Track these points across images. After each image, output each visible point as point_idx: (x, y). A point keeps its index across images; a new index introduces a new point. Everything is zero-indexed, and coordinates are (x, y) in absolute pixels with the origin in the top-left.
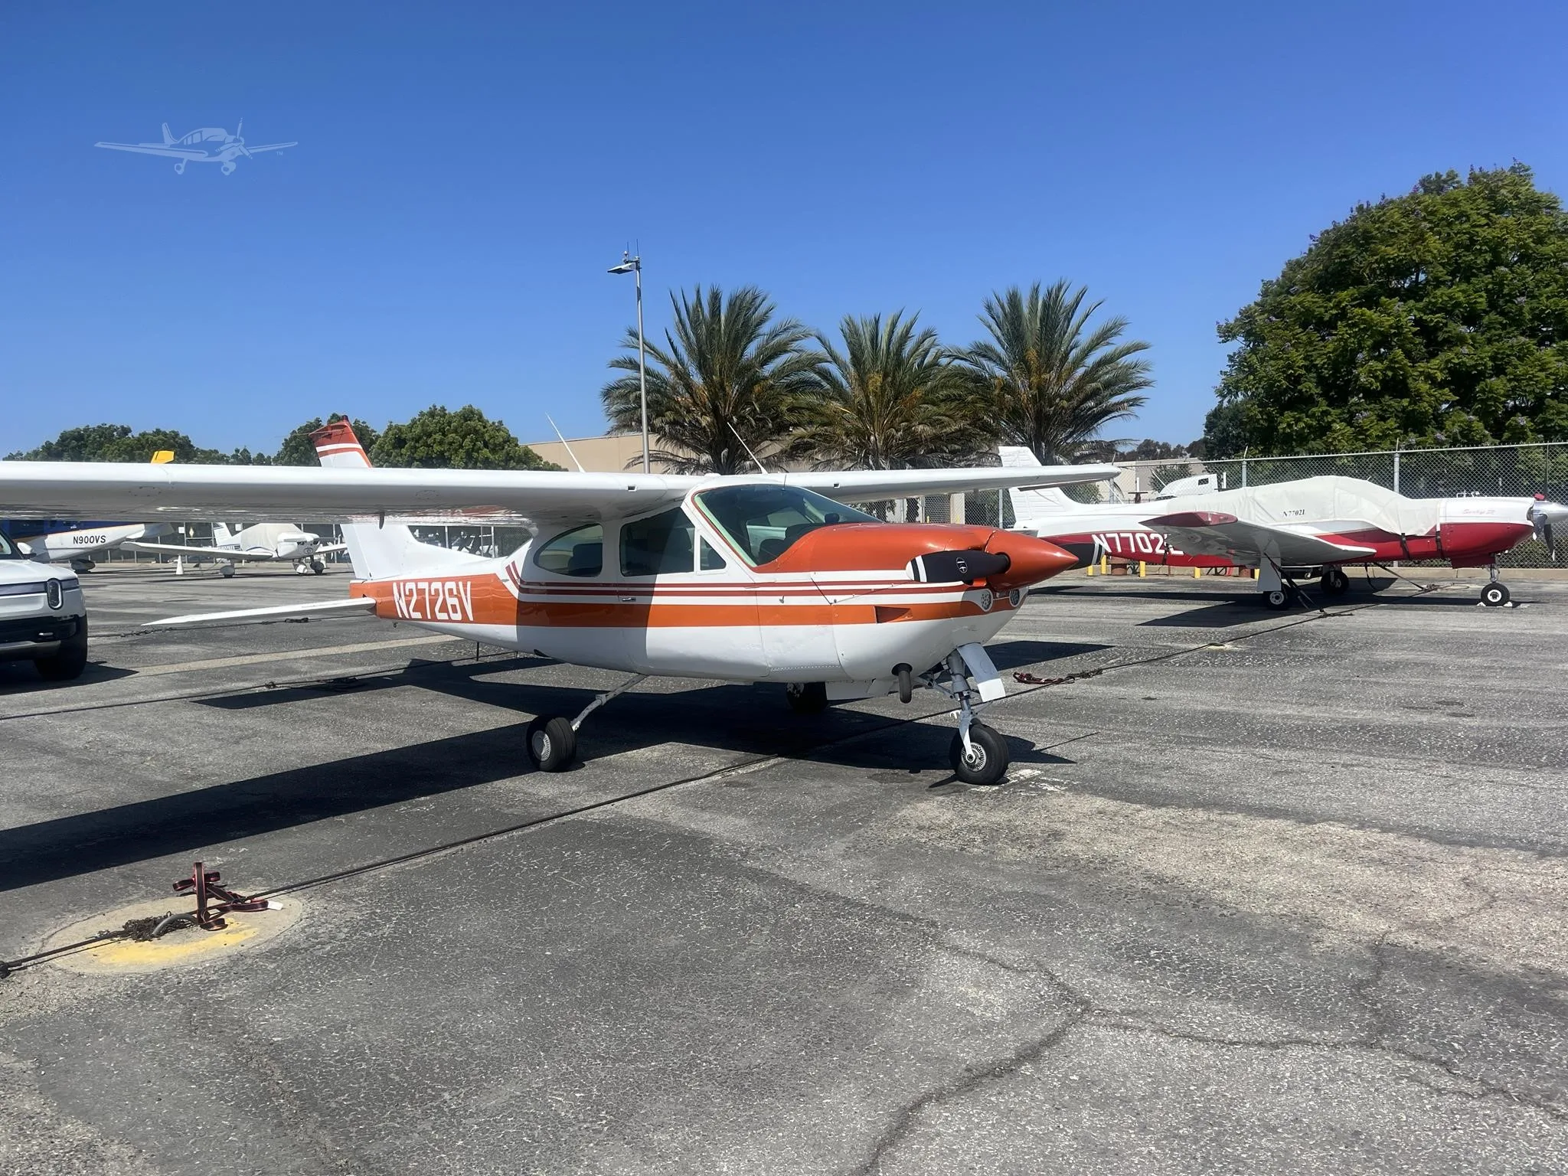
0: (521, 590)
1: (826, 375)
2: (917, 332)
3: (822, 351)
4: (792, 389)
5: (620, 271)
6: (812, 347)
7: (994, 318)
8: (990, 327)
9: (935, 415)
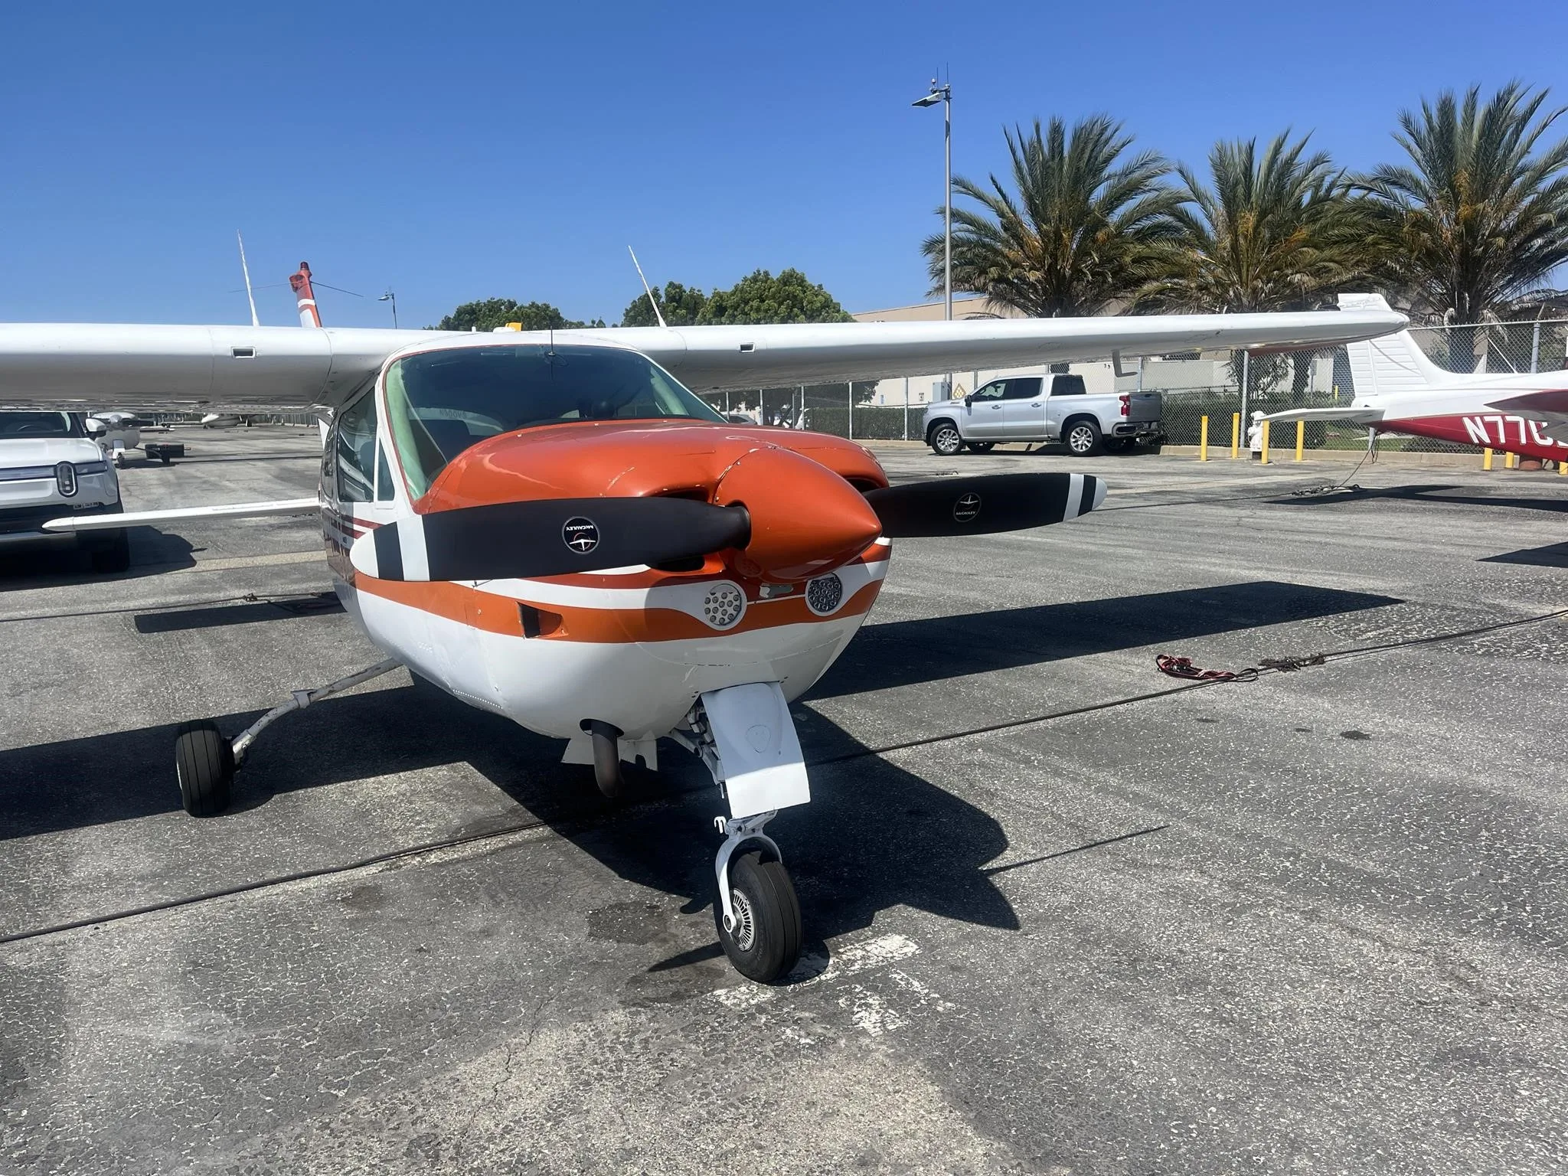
1: (1183, 218)
2: (1305, 158)
3: (1184, 189)
4: (1142, 236)
5: (925, 103)
6: (1175, 184)
7: (1413, 135)
8: (1408, 148)
9: (1320, 261)
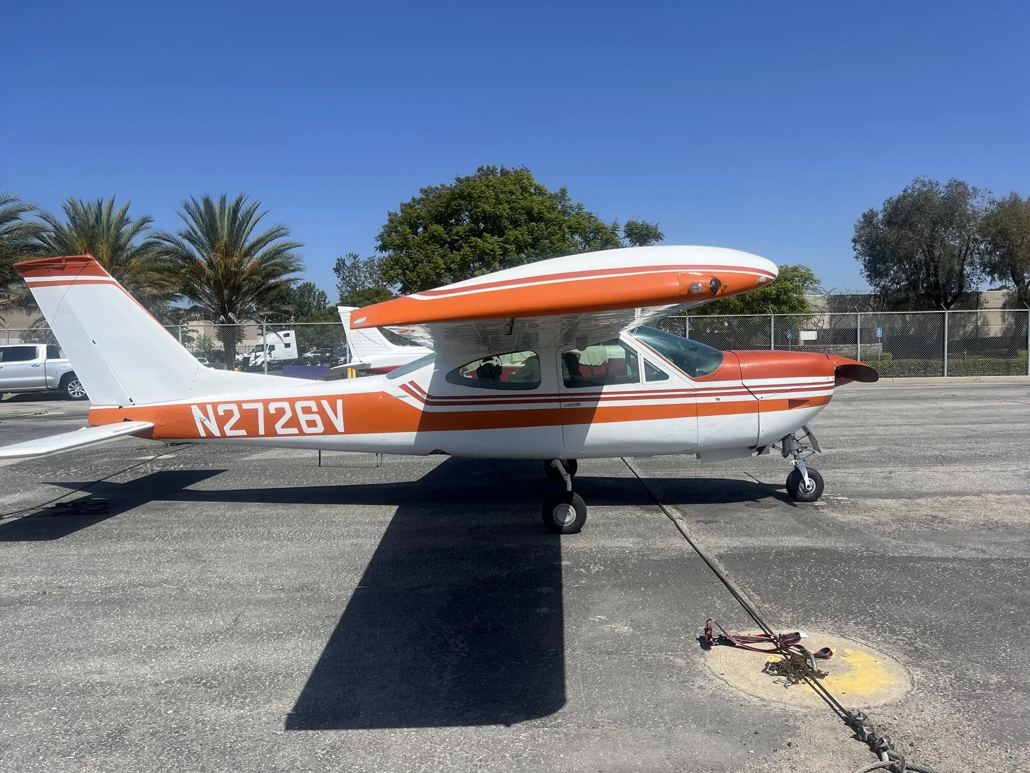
0: (427, 403)
7: (191, 214)
9: (158, 280)
